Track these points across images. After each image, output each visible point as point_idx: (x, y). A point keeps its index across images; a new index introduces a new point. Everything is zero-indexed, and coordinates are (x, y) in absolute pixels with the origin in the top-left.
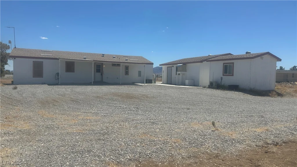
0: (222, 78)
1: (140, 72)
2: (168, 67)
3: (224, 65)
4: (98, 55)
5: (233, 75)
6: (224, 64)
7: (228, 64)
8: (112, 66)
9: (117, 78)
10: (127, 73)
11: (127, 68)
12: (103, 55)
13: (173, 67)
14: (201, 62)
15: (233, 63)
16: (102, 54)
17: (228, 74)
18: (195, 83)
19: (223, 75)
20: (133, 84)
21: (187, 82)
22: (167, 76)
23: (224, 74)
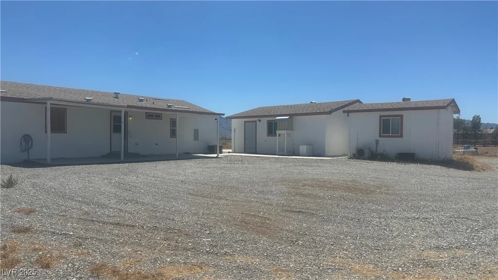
0: (377, 142)
1: (196, 132)
2: (245, 122)
3: (382, 118)
4: (106, 94)
5: (401, 136)
6: (381, 117)
7: (391, 118)
8: (146, 118)
9: (157, 144)
10: (173, 133)
11: (173, 123)
12: (116, 95)
13: (260, 121)
14: (330, 113)
15: (402, 116)
16: (115, 93)
17: (390, 134)
18: (317, 151)
19: (380, 136)
20: (187, 156)
21: (303, 148)
22: (245, 139)
23: (382, 135)
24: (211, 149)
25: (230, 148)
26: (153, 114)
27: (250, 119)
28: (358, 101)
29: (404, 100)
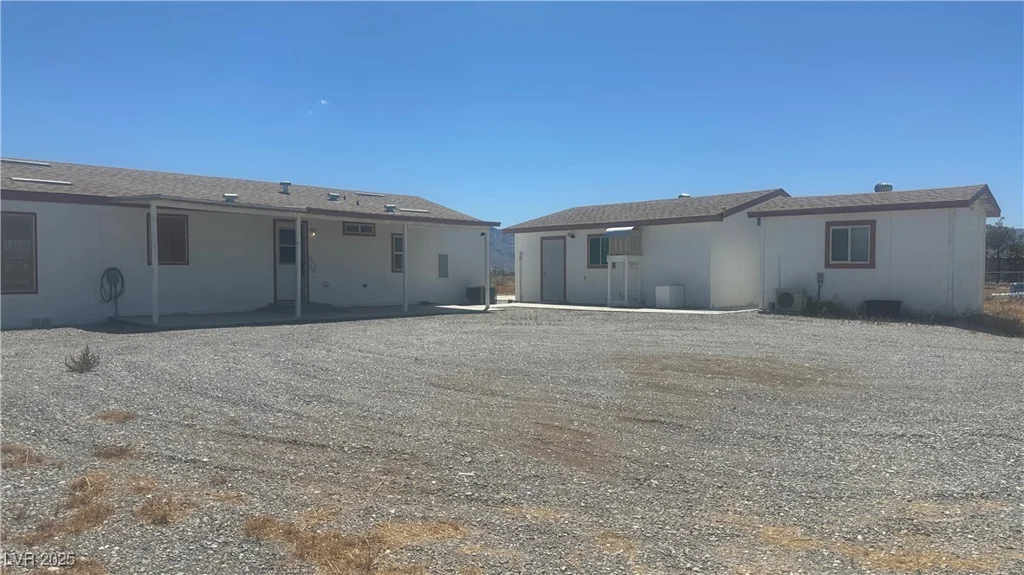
0: (820, 277)
1: (443, 260)
2: (542, 239)
3: (832, 228)
4: (266, 187)
5: (872, 265)
6: (828, 224)
7: (849, 227)
8: (344, 234)
9: (365, 286)
10: (398, 264)
11: (397, 242)
12: (285, 188)
13: (573, 237)
14: (720, 217)
15: (873, 223)
16: (281, 184)
17: (849, 262)
18: (693, 297)
19: (827, 265)
20: (424, 308)
21: (663, 292)
22: (542, 273)
23: (831, 262)
24: (474, 295)
25: (512, 292)
26: (358, 226)
27: (553, 233)
28: (781, 192)
29: (878, 188)
